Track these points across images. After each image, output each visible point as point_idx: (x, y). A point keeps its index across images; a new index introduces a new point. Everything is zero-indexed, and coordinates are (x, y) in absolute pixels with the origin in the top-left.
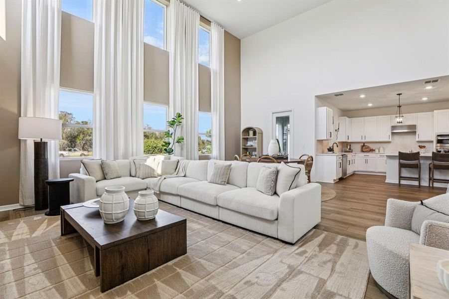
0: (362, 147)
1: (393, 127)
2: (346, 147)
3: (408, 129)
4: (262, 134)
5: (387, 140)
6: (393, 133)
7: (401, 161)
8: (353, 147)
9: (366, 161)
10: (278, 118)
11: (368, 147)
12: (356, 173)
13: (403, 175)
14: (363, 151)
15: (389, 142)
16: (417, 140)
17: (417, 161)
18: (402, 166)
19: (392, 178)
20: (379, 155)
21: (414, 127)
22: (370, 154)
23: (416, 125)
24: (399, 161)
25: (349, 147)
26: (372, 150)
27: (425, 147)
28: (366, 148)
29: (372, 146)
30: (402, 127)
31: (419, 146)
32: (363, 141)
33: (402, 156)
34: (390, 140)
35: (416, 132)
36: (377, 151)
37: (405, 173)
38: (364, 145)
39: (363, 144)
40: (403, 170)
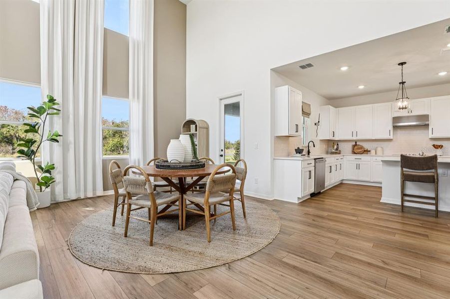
0: (354, 146)
1: (396, 119)
2: (333, 146)
3: (416, 122)
4: (207, 128)
5: (386, 136)
6: (395, 128)
7: (404, 169)
8: (342, 146)
9: (358, 167)
10: (226, 106)
11: (362, 147)
12: (344, 182)
13: (408, 192)
14: (354, 153)
15: (390, 140)
16: (431, 136)
17: (433, 170)
18: (405, 178)
19: (391, 196)
20: (375, 158)
21: (426, 117)
22: (364, 157)
23: (428, 115)
24: (402, 169)
25: (335, 147)
26: (366, 152)
27: (442, 146)
28: (359, 149)
29: (366, 146)
30: (408, 118)
31: (434, 146)
32: (355, 138)
33: (406, 161)
34: (391, 137)
35: (428, 125)
36: (373, 152)
37: (412, 189)
38: (356, 145)
39: (354, 143)
40: (409, 184)
